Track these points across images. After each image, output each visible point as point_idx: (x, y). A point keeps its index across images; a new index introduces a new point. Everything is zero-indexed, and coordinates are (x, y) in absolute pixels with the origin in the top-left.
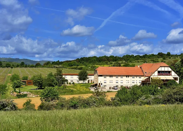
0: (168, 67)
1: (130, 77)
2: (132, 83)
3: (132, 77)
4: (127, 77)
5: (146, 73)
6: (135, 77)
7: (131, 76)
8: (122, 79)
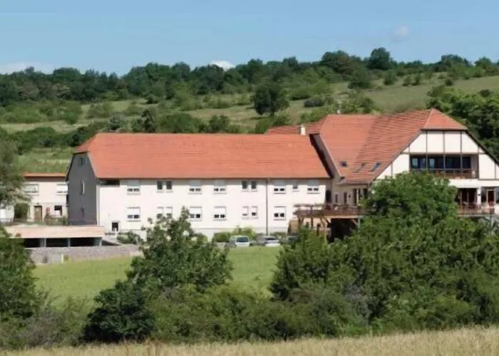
0: (461, 131)
1: (260, 187)
2: (271, 216)
3: (271, 187)
4: (245, 186)
5: (344, 165)
6: (289, 188)
7: (266, 181)
8: (220, 199)
